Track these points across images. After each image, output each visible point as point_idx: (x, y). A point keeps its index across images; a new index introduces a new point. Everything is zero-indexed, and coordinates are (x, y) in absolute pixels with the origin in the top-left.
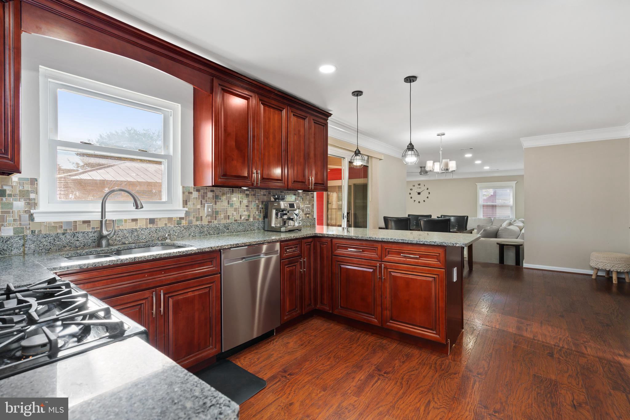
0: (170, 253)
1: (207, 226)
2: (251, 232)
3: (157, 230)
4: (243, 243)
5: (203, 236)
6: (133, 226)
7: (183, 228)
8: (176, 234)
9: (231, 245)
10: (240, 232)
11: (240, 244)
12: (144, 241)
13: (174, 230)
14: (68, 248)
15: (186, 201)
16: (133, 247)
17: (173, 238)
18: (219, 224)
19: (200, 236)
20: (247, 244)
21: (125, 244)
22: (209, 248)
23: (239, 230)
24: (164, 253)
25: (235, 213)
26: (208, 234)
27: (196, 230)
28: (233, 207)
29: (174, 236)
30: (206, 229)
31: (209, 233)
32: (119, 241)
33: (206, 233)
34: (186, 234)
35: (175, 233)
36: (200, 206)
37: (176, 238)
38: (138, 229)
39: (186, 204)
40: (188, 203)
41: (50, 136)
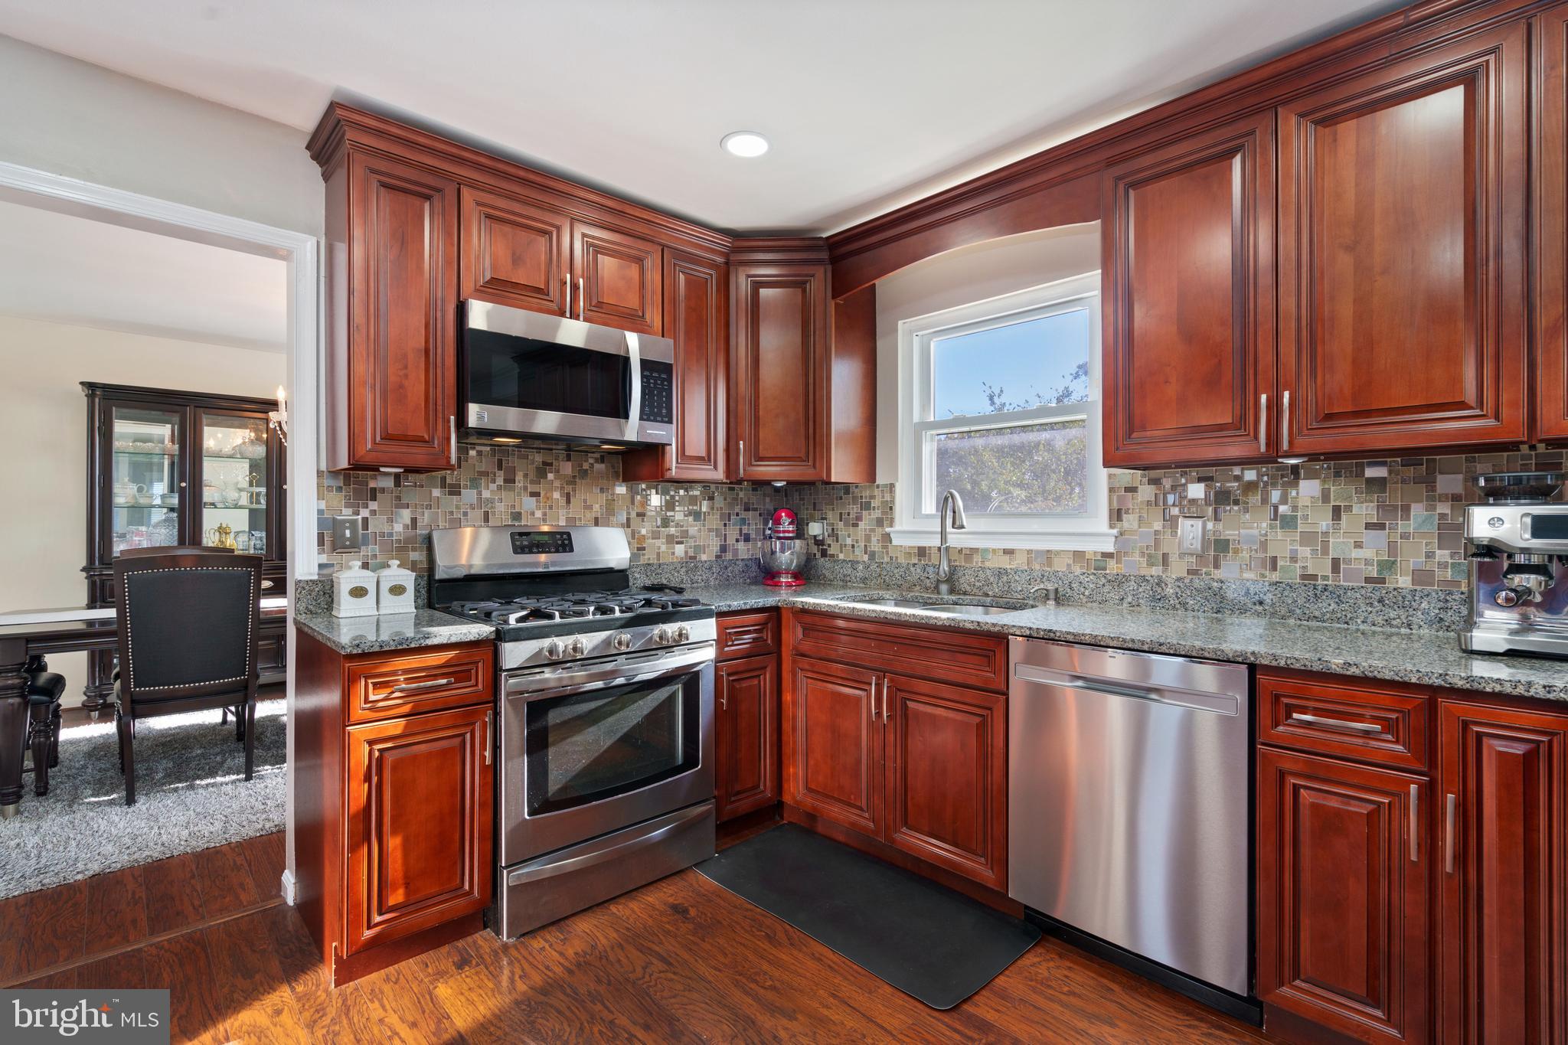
0: (900, 615)
1: (1177, 583)
2: (1388, 629)
3: (1043, 576)
4: (1068, 633)
5: (1163, 610)
6: (1005, 563)
7: (1104, 581)
8: (1087, 593)
9: (1030, 629)
10: (1324, 621)
11: (1058, 634)
12: (1019, 597)
13: (1080, 583)
14: (918, 588)
15: (1119, 511)
16: (988, 604)
17: (1079, 601)
18: (1222, 582)
19: (1154, 608)
20: (1083, 638)
21: (987, 595)
22: (972, 622)
23: (1317, 614)
24: (890, 611)
25: (1305, 552)
26: (1178, 606)
27: (1140, 590)
28: (1296, 528)
29: (1081, 596)
30: (1171, 591)
31: (1184, 605)
32: (979, 588)
33: (1172, 602)
34: (1111, 595)
35: (1083, 590)
36: (1161, 523)
37: (1086, 602)
38: (1009, 571)
39: (1119, 518)
40: (1125, 516)
41: (916, 418)
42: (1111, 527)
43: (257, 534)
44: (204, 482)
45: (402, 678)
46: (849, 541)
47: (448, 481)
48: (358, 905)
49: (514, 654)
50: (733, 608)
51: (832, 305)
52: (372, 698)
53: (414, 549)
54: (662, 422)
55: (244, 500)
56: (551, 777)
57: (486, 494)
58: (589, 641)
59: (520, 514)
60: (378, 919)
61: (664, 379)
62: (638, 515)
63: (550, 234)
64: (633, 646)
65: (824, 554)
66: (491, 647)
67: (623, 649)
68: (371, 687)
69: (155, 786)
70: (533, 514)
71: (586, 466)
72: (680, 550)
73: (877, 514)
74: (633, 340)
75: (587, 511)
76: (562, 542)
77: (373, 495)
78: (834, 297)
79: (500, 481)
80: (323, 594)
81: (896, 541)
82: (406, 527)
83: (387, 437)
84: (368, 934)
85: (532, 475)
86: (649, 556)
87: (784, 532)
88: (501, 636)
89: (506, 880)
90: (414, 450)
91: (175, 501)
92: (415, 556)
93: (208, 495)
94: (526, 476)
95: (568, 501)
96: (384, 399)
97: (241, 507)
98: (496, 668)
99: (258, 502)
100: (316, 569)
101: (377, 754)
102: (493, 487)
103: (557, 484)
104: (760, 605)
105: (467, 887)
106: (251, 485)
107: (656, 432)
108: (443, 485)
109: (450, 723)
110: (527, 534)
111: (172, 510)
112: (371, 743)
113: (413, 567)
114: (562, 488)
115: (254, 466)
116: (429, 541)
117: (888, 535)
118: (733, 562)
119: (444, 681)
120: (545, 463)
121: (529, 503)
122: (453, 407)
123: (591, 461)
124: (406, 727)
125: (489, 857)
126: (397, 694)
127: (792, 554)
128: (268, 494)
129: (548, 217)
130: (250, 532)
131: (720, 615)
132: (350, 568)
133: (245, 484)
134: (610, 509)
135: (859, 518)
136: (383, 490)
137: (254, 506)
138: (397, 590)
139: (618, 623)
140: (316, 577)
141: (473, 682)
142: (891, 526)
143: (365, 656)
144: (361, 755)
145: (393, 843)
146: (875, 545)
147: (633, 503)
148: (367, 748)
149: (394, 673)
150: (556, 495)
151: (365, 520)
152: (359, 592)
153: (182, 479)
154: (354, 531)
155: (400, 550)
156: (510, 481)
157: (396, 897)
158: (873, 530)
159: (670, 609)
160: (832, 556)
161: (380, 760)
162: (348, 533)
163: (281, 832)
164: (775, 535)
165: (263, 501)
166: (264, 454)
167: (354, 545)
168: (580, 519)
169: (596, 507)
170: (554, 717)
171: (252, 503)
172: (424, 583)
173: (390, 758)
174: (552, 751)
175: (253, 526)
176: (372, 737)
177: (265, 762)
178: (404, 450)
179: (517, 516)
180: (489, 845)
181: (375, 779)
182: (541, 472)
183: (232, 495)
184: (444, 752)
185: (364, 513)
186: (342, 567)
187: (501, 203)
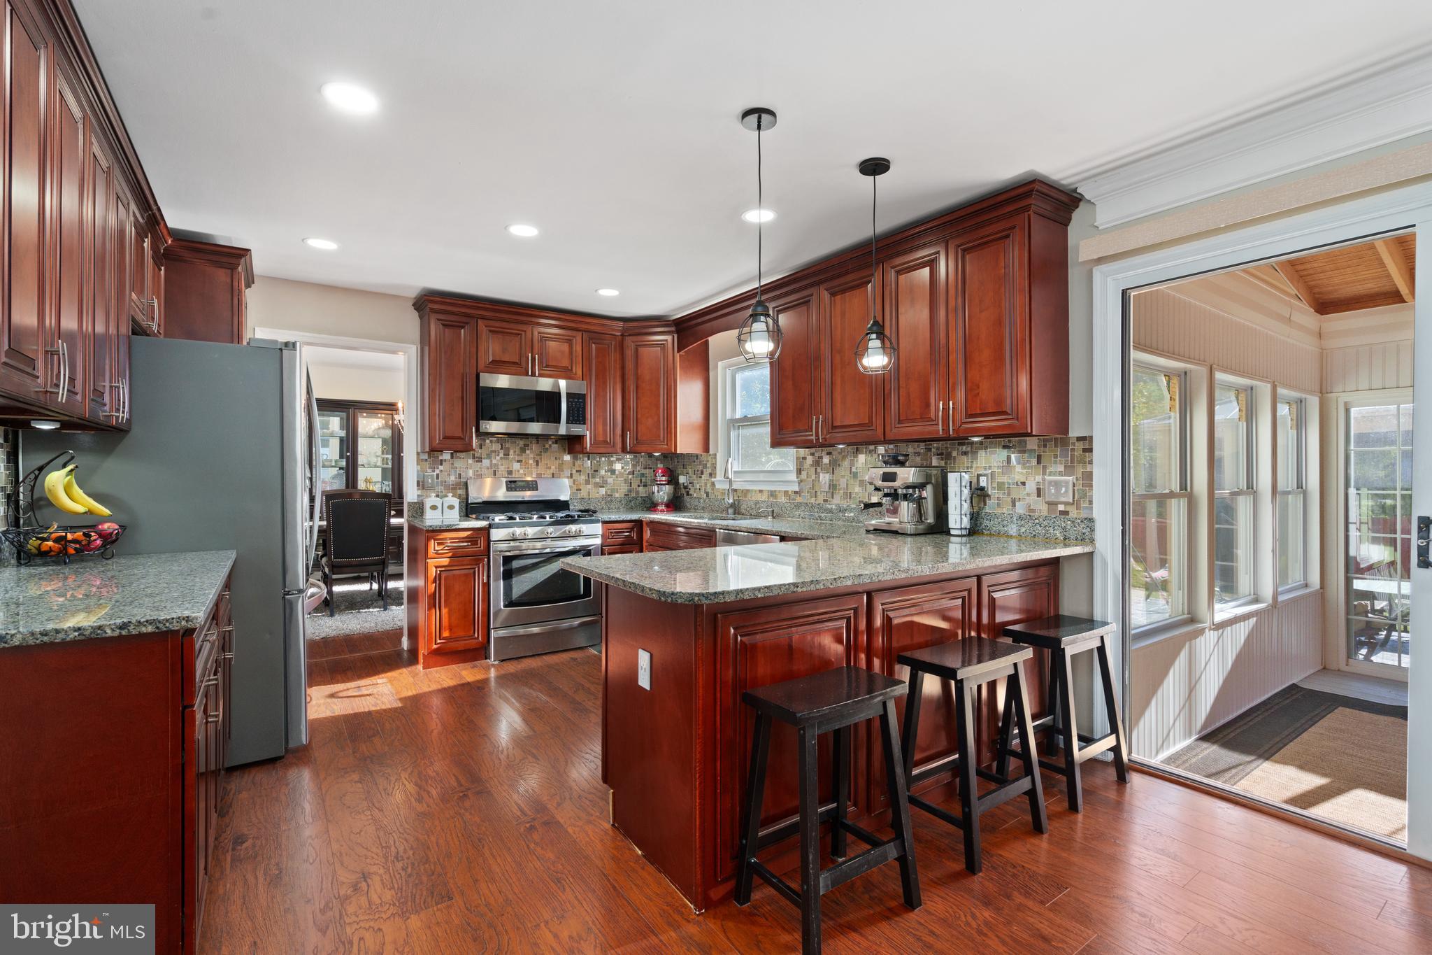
7: (793, 506)
8: (787, 513)
13: (786, 507)
15: (800, 469)
17: (784, 516)
18: (834, 505)
25: (860, 489)
28: (858, 478)
29: (783, 513)
33: (816, 516)
34: (795, 513)
35: (787, 510)
36: (815, 476)
39: (800, 473)
40: (802, 472)
41: (729, 416)
42: (797, 478)
43: (386, 483)
44: (359, 453)
45: (449, 541)
46: (698, 487)
47: (476, 455)
48: (432, 633)
49: (496, 534)
50: (612, 519)
51: (677, 356)
52: (436, 549)
53: (460, 489)
54: (580, 424)
55: (379, 464)
56: (514, 591)
57: (494, 462)
58: (531, 531)
59: (511, 471)
60: (439, 641)
61: (581, 402)
62: (577, 471)
63: (521, 334)
64: (555, 534)
65: (688, 494)
66: (486, 530)
67: (549, 535)
68: (436, 544)
69: (341, 611)
70: (519, 471)
71: (547, 446)
72: (603, 491)
73: (709, 471)
74: (563, 383)
75: (548, 470)
76: (533, 486)
77: (441, 462)
78: (678, 352)
79: (502, 455)
80: (419, 509)
81: (718, 486)
82: (456, 478)
83: (445, 438)
84: (435, 646)
85: (518, 451)
86: (584, 494)
87: (660, 481)
88: (490, 526)
89: (493, 634)
90: (457, 443)
91: (343, 463)
92: (460, 492)
93: (361, 460)
94: (515, 452)
95: (537, 465)
96: (444, 421)
97: (378, 467)
98: (488, 541)
99: (387, 464)
100: (416, 497)
101: (438, 572)
102: (498, 458)
103: (531, 456)
104: (628, 519)
105: (476, 635)
106: (383, 453)
107: (577, 429)
108: (474, 457)
109: (468, 563)
110: (515, 482)
111: (341, 468)
112: (436, 567)
113: (459, 497)
114: (534, 458)
115: (384, 442)
116: (466, 484)
117: (714, 482)
118: (635, 498)
119: (466, 544)
120: (525, 445)
121: (516, 466)
122: (475, 423)
123: (550, 443)
124: (450, 562)
125: (486, 624)
126: (446, 548)
127: (664, 493)
128: (392, 459)
129: (520, 327)
130: (382, 482)
131: (604, 522)
132: (430, 497)
133: (379, 453)
134: (561, 469)
135: (702, 473)
136: (445, 460)
137: (385, 466)
138: (451, 507)
139: (547, 523)
140: (416, 501)
141: (479, 545)
142: (715, 478)
143: (433, 531)
144: (432, 572)
145: (444, 611)
146: (709, 489)
147: (574, 465)
148: (434, 569)
149: (445, 539)
150: (531, 462)
151: (438, 475)
152: (434, 508)
153: (348, 451)
154: (432, 480)
155: (453, 488)
156: (507, 455)
157: (446, 634)
158: (708, 480)
159: (576, 518)
160: (691, 495)
161: (440, 575)
162: (430, 480)
163: (401, 629)
164: (654, 481)
165: (390, 463)
166: (391, 435)
167: (431, 488)
168: (544, 474)
169: (553, 467)
170: (516, 564)
171: (383, 464)
172: (464, 505)
173: (443, 575)
174: (514, 580)
175: (384, 478)
176: (437, 565)
177: (392, 605)
178: (454, 443)
179: (510, 473)
180: (486, 619)
181: (438, 582)
182: (523, 450)
183: (373, 460)
184: (466, 575)
185: (437, 471)
186: (428, 496)
187: (497, 324)
